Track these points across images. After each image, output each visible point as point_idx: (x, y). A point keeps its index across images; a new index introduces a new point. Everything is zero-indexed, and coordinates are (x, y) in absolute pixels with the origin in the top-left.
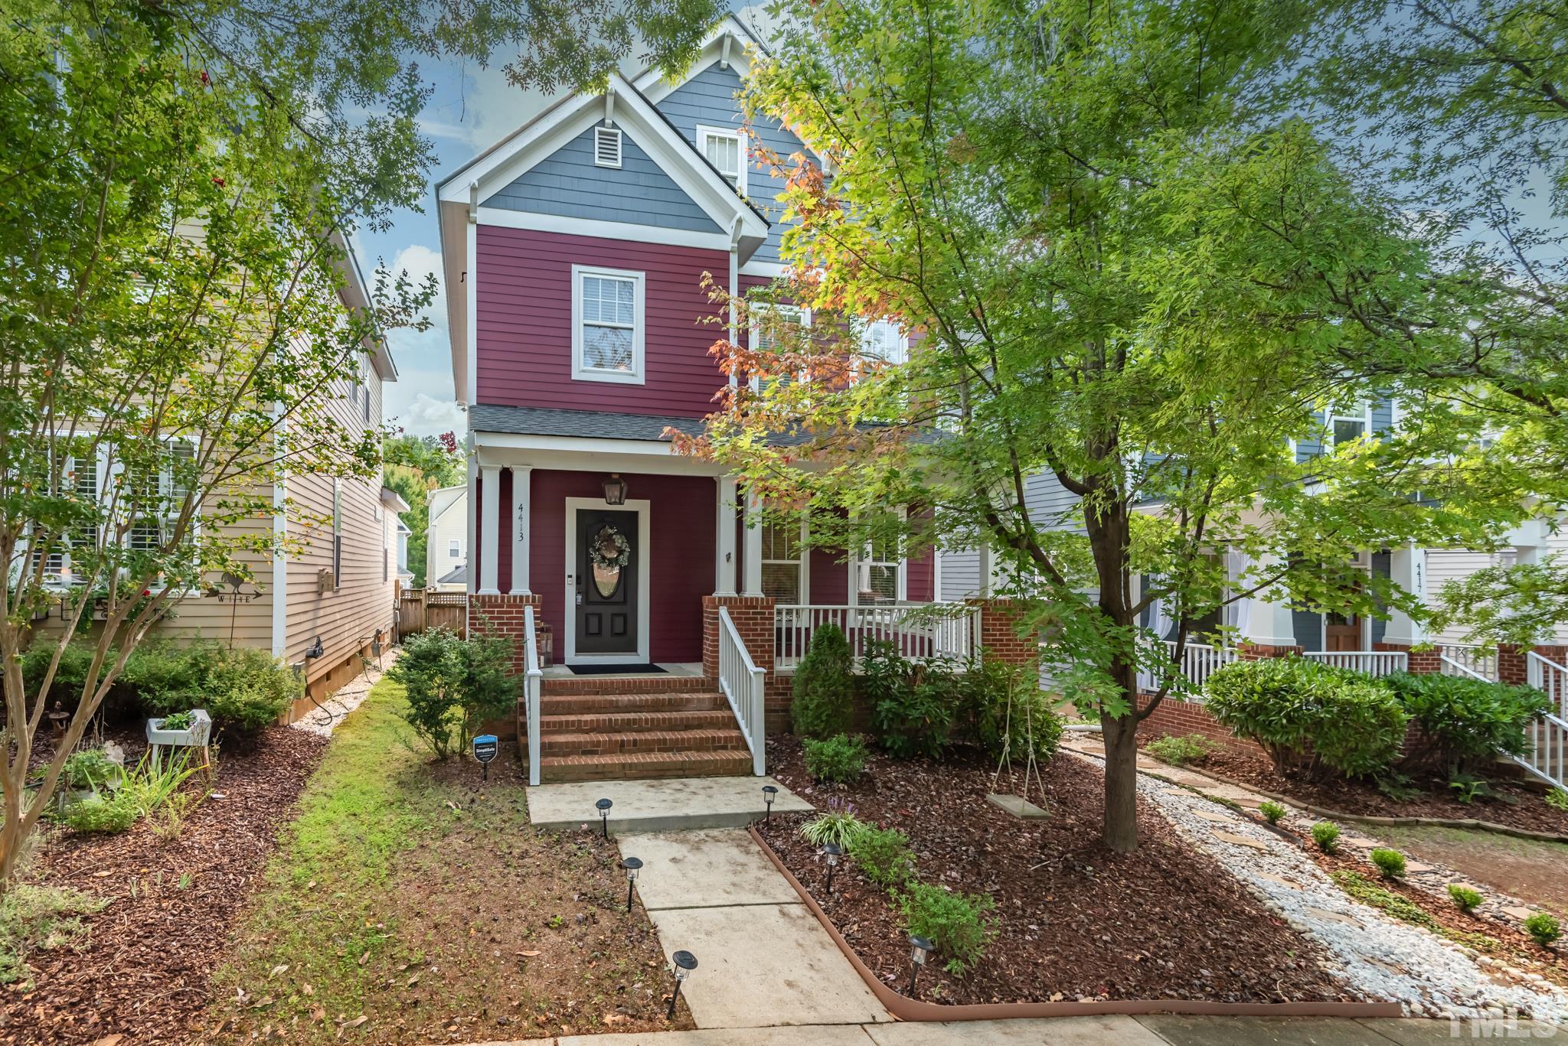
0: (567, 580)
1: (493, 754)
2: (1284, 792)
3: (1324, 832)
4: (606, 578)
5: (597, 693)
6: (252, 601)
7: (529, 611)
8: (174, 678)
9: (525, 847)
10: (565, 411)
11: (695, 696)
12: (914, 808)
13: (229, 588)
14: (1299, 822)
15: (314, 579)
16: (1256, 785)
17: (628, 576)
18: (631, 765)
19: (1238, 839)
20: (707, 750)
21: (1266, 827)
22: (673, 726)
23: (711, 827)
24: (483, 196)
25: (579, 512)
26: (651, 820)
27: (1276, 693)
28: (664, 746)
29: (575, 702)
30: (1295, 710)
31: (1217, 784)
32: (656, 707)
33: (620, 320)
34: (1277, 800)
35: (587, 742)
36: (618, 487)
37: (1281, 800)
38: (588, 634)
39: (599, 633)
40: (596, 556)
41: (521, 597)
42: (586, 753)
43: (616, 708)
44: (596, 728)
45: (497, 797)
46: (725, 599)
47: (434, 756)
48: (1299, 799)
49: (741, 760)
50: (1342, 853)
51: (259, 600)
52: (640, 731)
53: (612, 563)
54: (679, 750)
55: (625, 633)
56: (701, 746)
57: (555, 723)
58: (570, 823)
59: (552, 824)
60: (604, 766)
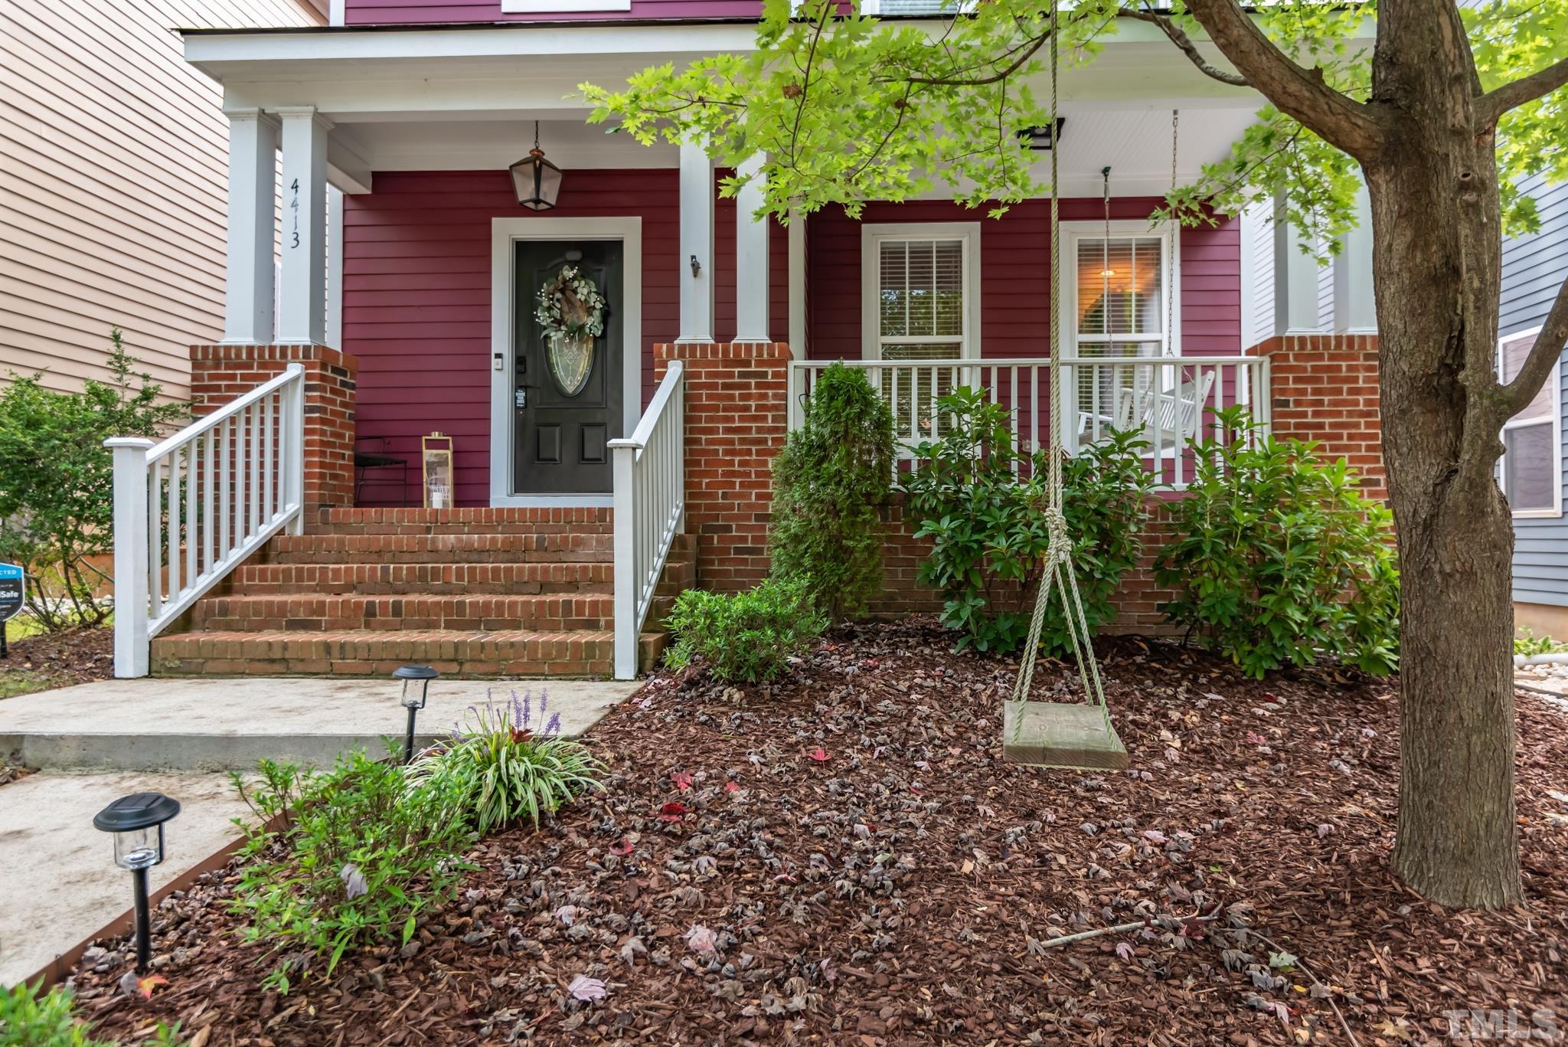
0: (495, 363)
4: (570, 360)
5: (426, 531)
25: (517, 243)
28: (459, 619)
35: (296, 605)
39: (557, 458)
40: (547, 319)
42: (294, 625)
46: (683, 347)
49: (589, 647)
52: (446, 591)
53: (576, 331)
55: (602, 458)
56: (538, 619)
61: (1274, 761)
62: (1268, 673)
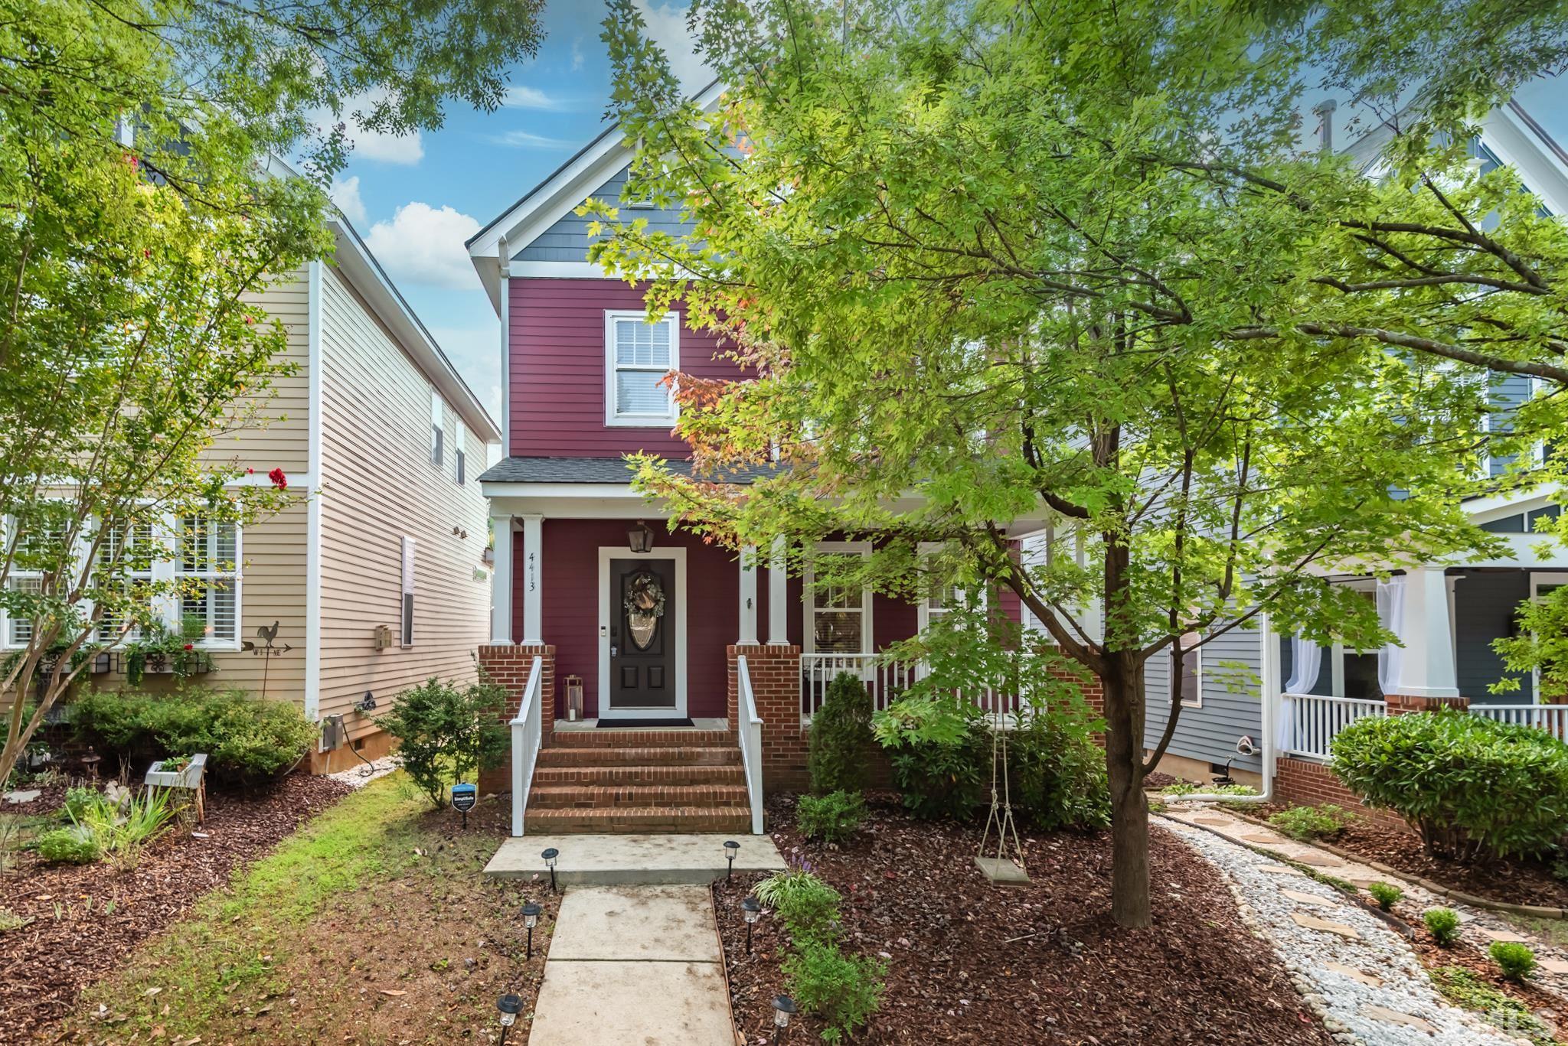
0: (601, 632)
1: (472, 803)
2: (1423, 875)
3: (1440, 920)
4: (642, 629)
5: (609, 746)
6: (282, 654)
7: (538, 661)
8: (187, 726)
9: (462, 893)
10: (597, 459)
11: (707, 750)
12: (906, 872)
13: (263, 642)
14: (1430, 909)
15: (370, 634)
16: (1391, 865)
17: (665, 627)
18: (619, 818)
19: (1325, 924)
20: (708, 806)
21: (1374, 913)
22: (677, 780)
23: (671, 883)
24: (513, 251)
25: (613, 562)
26: (606, 873)
27: (1409, 753)
28: (662, 801)
29: (581, 755)
30: (1430, 773)
31: (1344, 862)
32: (665, 760)
33: (655, 362)
34: (1411, 883)
35: (580, 795)
36: (640, 534)
37: (1417, 883)
38: (623, 686)
39: (636, 686)
40: (630, 607)
41: (531, 648)
42: (579, 806)
43: (623, 761)
44: (596, 781)
45: (465, 846)
46: (745, 647)
47: (431, 805)
48: (1440, 882)
49: (738, 817)
50: (1461, 946)
51: (289, 653)
52: (642, 784)
53: (648, 613)
54: (678, 805)
55: (662, 686)
56: (701, 801)
57: (553, 775)
58: (521, 872)
59: (504, 872)
60: (591, 819)
61: (1062, 872)
62: (1053, 828)
